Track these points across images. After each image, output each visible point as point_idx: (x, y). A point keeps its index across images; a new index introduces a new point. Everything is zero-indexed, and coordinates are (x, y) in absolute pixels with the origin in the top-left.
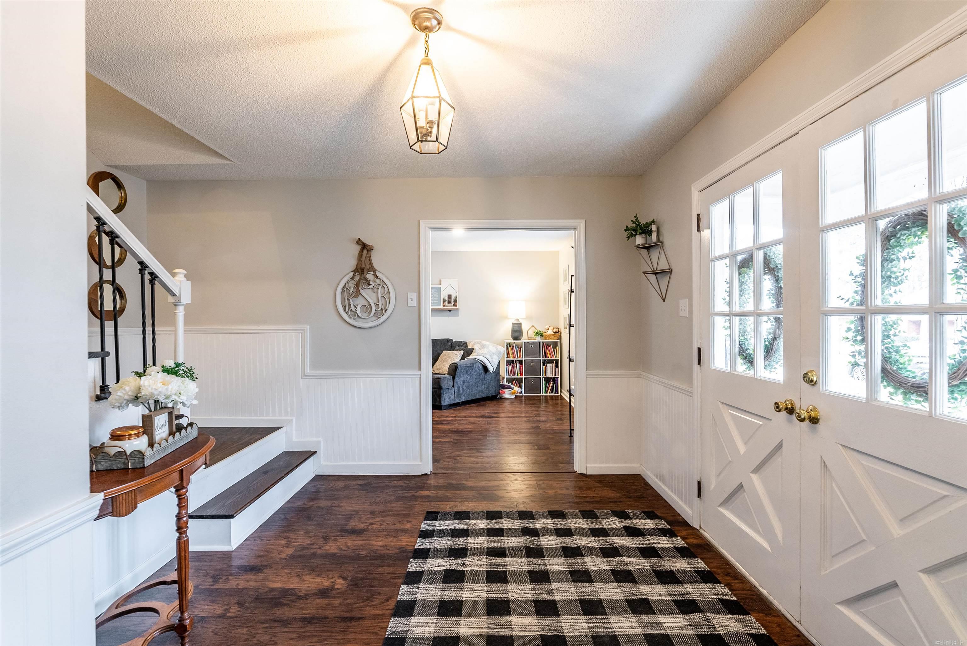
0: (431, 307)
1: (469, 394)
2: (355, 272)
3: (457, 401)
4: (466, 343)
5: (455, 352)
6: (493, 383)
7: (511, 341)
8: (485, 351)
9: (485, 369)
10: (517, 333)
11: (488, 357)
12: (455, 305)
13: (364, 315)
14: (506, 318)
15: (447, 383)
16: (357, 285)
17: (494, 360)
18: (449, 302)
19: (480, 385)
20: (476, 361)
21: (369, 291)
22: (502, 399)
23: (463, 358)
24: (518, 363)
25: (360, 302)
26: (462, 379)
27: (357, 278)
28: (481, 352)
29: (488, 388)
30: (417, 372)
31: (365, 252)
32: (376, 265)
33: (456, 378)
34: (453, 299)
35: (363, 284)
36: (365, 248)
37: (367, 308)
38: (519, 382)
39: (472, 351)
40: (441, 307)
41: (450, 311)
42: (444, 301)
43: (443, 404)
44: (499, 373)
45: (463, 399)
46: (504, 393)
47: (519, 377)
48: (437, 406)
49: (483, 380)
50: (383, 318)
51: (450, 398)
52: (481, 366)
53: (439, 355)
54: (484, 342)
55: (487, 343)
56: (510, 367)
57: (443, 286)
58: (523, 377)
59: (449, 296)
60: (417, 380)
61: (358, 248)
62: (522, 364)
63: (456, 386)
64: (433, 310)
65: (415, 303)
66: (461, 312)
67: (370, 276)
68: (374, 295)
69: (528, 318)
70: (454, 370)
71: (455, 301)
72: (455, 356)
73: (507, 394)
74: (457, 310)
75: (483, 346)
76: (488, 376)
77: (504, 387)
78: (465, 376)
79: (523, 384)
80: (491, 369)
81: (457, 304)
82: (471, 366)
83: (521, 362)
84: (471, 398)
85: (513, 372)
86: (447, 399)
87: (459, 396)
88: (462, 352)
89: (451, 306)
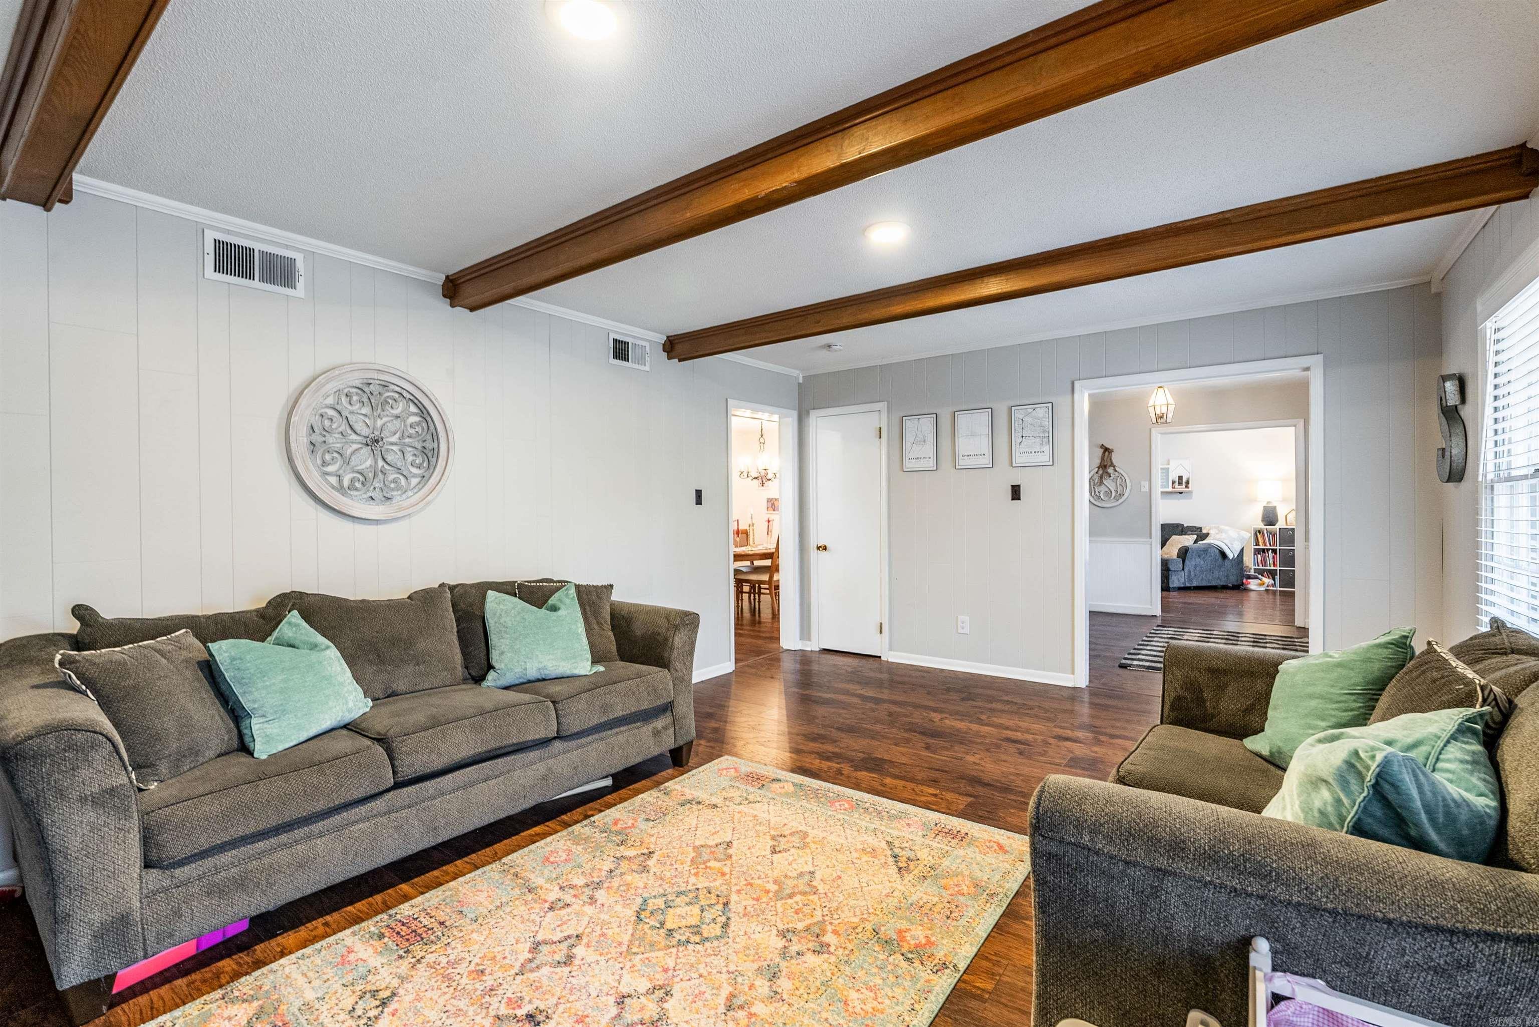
0: (1161, 490)
1: (1202, 580)
2: (1099, 468)
3: (1188, 585)
4: (1201, 528)
5: (1187, 536)
6: (1234, 571)
7: (1261, 526)
8: (1224, 535)
9: (1223, 555)
10: (1270, 518)
11: (1227, 542)
12: (1187, 487)
13: (1106, 499)
14: (1252, 501)
15: (1177, 565)
16: (1101, 478)
17: (1235, 546)
18: (1180, 483)
19: (1216, 573)
20: (1210, 546)
21: (1110, 481)
22: (1247, 590)
23: (1196, 542)
24: (1270, 552)
25: (1103, 489)
26: (1193, 563)
27: (1101, 472)
28: (1218, 536)
29: (1227, 576)
30: (1148, 540)
31: (1107, 453)
32: (1115, 462)
33: (1187, 562)
34: (1184, 480)
35: (1105, 476)
36: (1107, 450)
37: (1109, 493)
38: (1272, 574)
39: (1207, 535)
40: (1170, 489)
41: (1181, 493)
42: (1173, 483)
43: (1171, 586)
44: (1242, 561)
45: (1195, 584)
46: (1249, 583)
47: (1272, 568)
48: (1165, 588)
49: (1220, 566)
50: (1121, 501)
51: (1179, 580)
52: (1217, 552)
53: (1167, 540)
54: (1222, 527)
55: (1227, 528)
56: (1259, 556)
57: (1172, 467)
58: (1278, 568)
59: (1180, 478)
60: (1149, 546)
61: (1102, 450)
62: (1276, 553)
63: (1186, 569)
64: (1162, 493)
65: (1147, 489)
66: (1194, 494)
67: (1110, 470)
68: (1114, 484)
69: (1284, 500)
70: (1184, 553)
71: (1188, 482)
72: (1188, 540)
73: (1253, 585)
74: (1190, 492)
75: (1220, 531)
76: (1227, 563)
77: (1249, 577)
78: (1198, 560)
79: (1278, 577)
80: (1230, 556)
81: (1190, 485)
82: (1206, 550)
83: (1274, 551)
84: (1204, 584)
85: (1264, 562)
86: (1176, 581)
87: (1190, 580)
88: (1195, 537)
89: (1182, 488)
